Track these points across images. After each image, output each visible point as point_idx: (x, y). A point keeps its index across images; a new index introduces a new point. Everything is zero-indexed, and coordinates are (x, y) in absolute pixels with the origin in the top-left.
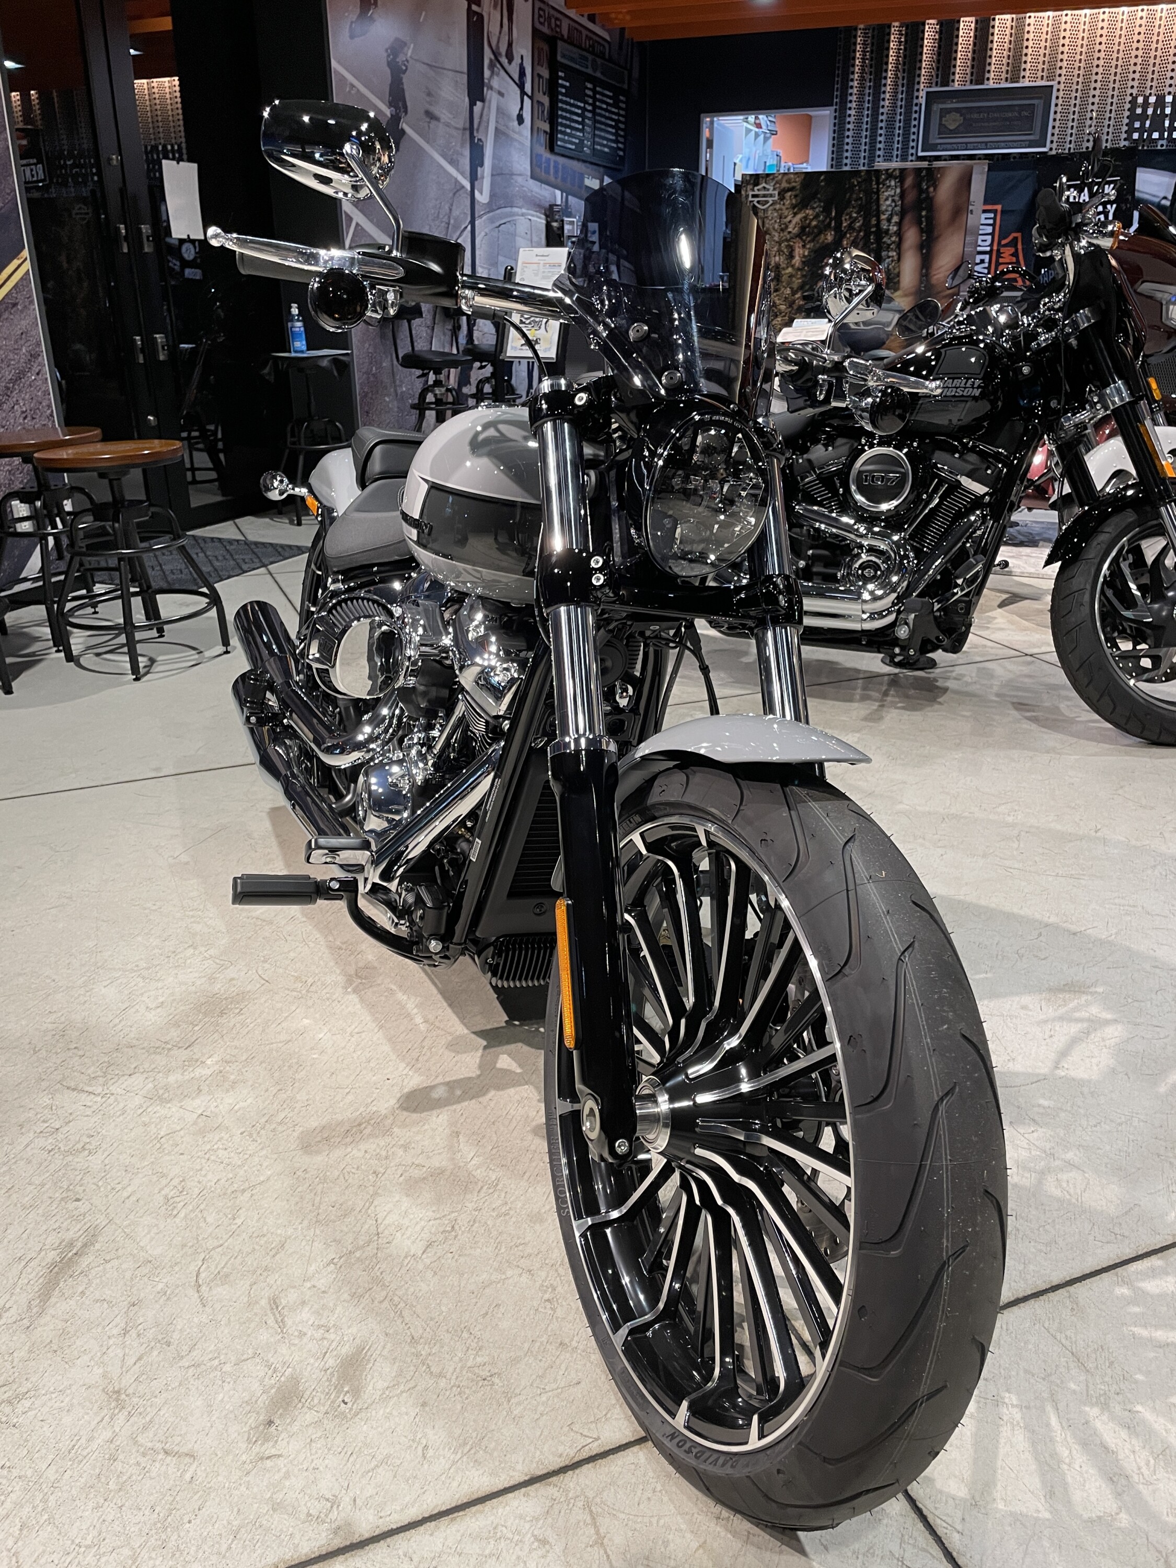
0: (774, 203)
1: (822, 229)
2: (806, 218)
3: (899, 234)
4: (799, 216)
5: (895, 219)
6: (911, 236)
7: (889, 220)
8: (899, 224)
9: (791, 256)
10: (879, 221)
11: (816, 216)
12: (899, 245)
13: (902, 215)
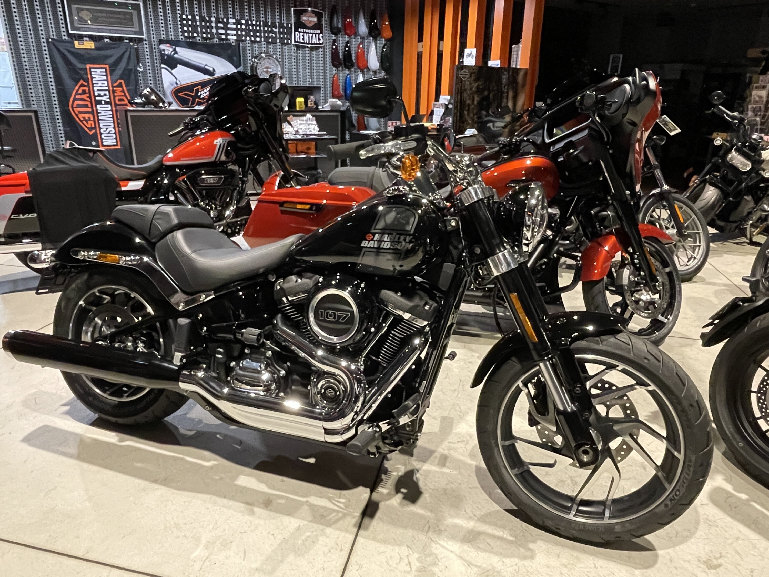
0: (468, 78)
1: (483, 90)
2: (478, 85)
3: (507, 92)
4: (477, 84)
5: (506, 87)
6: (511, 94)
7: (504, 87)
8: (508, 89)
9: (473, 100)
10: (501, 87)
11: (482, 85)
12: (507, 97)
13: (508, 85)
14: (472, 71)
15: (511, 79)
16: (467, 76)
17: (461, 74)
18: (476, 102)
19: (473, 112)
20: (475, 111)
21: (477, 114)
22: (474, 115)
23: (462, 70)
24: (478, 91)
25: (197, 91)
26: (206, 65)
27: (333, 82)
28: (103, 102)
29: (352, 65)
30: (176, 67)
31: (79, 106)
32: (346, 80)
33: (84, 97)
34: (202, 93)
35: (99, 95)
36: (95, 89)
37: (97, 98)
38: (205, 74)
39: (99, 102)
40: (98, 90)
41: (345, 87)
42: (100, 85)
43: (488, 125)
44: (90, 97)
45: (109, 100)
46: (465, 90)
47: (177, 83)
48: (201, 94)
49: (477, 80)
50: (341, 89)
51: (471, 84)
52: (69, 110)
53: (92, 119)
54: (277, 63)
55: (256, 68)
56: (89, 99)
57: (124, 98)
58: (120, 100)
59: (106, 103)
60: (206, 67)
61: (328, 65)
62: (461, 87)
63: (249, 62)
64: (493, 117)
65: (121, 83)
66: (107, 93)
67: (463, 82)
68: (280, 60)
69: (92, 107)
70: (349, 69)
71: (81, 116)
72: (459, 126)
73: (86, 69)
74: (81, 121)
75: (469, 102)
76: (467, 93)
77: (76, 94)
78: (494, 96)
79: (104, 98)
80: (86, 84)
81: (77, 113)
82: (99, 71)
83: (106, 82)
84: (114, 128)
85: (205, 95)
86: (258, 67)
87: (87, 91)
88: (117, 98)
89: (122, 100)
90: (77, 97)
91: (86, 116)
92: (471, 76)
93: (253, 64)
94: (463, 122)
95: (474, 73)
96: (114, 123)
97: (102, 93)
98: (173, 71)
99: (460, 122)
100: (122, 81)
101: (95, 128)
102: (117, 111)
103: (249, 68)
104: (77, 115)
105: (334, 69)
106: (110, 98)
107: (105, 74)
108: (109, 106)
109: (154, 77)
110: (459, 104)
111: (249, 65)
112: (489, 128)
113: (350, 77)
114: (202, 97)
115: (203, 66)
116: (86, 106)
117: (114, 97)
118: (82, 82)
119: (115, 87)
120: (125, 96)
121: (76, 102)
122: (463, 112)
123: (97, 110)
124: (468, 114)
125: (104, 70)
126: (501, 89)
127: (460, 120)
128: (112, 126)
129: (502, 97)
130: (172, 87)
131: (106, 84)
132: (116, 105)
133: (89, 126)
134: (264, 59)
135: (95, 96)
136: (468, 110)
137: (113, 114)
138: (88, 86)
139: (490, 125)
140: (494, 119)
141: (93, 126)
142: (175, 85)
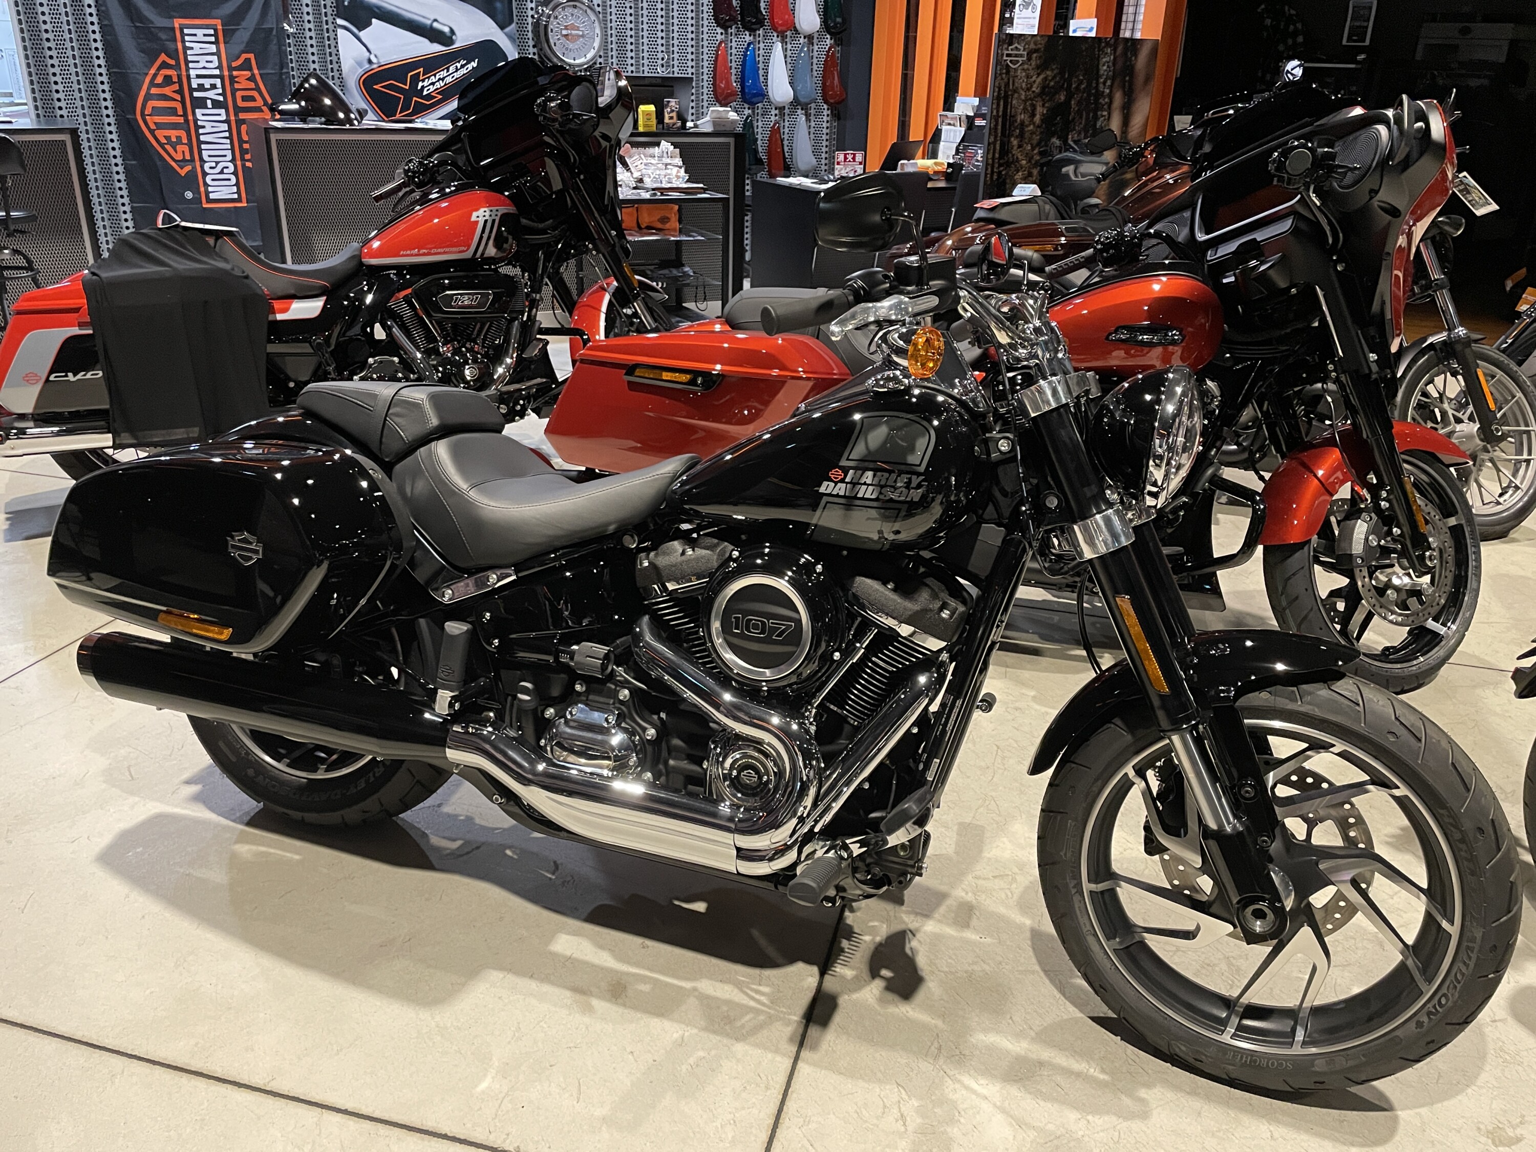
0: (1024, 63)
10: (1097, 84)
11: (1054, 77)
12: (1110, 105)
13: (1113, 79)
14: (1032, 46)
15: (1120, 64)
16: (1020, 59)
17: (1008, 55)
18: (1037, 119)
19: (1030, 139)
20: (1036, 138)
21: (1038, 144)
22: (1033, 149)
23: (1010, 44)
24: (1046, 92)
25: (416, 79)
26: (435, 20)
27: (716, 61)
28: (209, 103)
29: (761, 23)
30: (370, 24)
31: (156, 111)
32: (745, 55)
33: (167, 91)
34: (426, 83)
35: (201, 88)
36: (193, 73)
37: (196, 94)
38: (432, 41)
39: (201, 103)
40: (198, 76)
41: (743, 72)
42: (201, 65)
43: (1064, 170)
44: (180, 92)
45: (221, 98)
46: (1015, 91)
47: (370, 62)
48: (423, 87)
49: (1041, 68)
50: (733, 78)
51: (1028, 77)
52: (136, 120)
53: (185, 141)
54: (593, 17)
55: (546, 27)
56: (178, 97)
57: (255, 94)
58: (244, 99)
59: (216, 104)
60: (435, 25)
61: (706, 23)
62: (1007, 84)
63: (530, 13)
64: (1075, 151)
65: (248, 60)
66: (218, 82)
67: (1012, 73)
68: (600, 9)
69: (185, 115)
70: (752, 31)
71: (160, 134)
72: (1000, 173)
73: (173, 29)
74: (162, 145)
75: (1021, 117)
76: (1019, 98)
77: (152, 84)
78: (1079, 103)
79: (211, 94)
80: (173, 62)
81: (153, 127)
82: (200, 32)
83: (215, 58)
84: (233, 161)
85: (432, 88)
86: (551, 27)
87: (175, 79)
88: (239, 94)
89: (253, 99)
90: (154, 91)
91: (173, 134)
92: (1029, 59)
93: (539, 19)
94: (1008, 165)
95: (1036, 51)
96: (233, 149)
97: (207, 83)
98: (362, 34)
99: (1000, 165)
100: (251, 56)
101: (192, 160)
102: (240, 122)
103: (530, 28)
104: (152, 132)
105: (719, 30)
106: (223, 94)
107: (213, 39)
108: (223, 111)
109: (321, 44)
110: (1000, 120)
111: (530, 20)
112: (1067, 175)
113: (754, 49)
114: (425, 93)
115: (428, 22)
116: (173, 112)
117: (234, 92)
118: (163, 57)
119: (236, 69)
120: (258, 89)
121: (152, 104)
122: (1009, 141)
123: (196, 120)
124: (1020, 146)
125: (212, 32)
126: (1097, 88)
127: (1000, 158)
128: (229, 157)
129: (1098, 107)
130: (360, 71)
131: (216, 64)
132: (238, 110)
133: (179, 157)
134: (564, 8)
135: (192, 90)
136: (1021, 136)
137: (230, 130)
138: (177, 67)
139: (1069, 169)
140: (1078, 157)
141: (188, 157)
142: (367, 66)
